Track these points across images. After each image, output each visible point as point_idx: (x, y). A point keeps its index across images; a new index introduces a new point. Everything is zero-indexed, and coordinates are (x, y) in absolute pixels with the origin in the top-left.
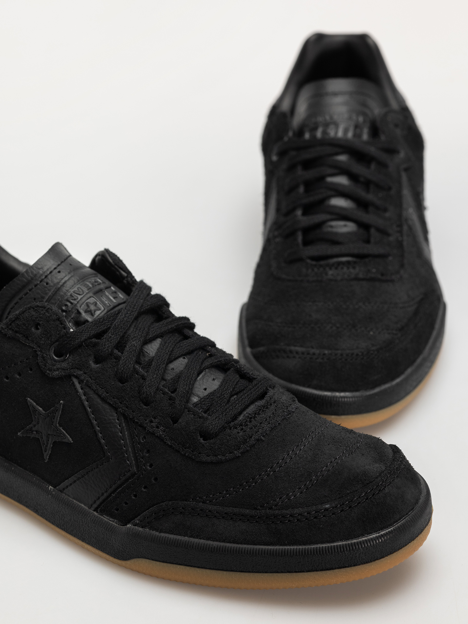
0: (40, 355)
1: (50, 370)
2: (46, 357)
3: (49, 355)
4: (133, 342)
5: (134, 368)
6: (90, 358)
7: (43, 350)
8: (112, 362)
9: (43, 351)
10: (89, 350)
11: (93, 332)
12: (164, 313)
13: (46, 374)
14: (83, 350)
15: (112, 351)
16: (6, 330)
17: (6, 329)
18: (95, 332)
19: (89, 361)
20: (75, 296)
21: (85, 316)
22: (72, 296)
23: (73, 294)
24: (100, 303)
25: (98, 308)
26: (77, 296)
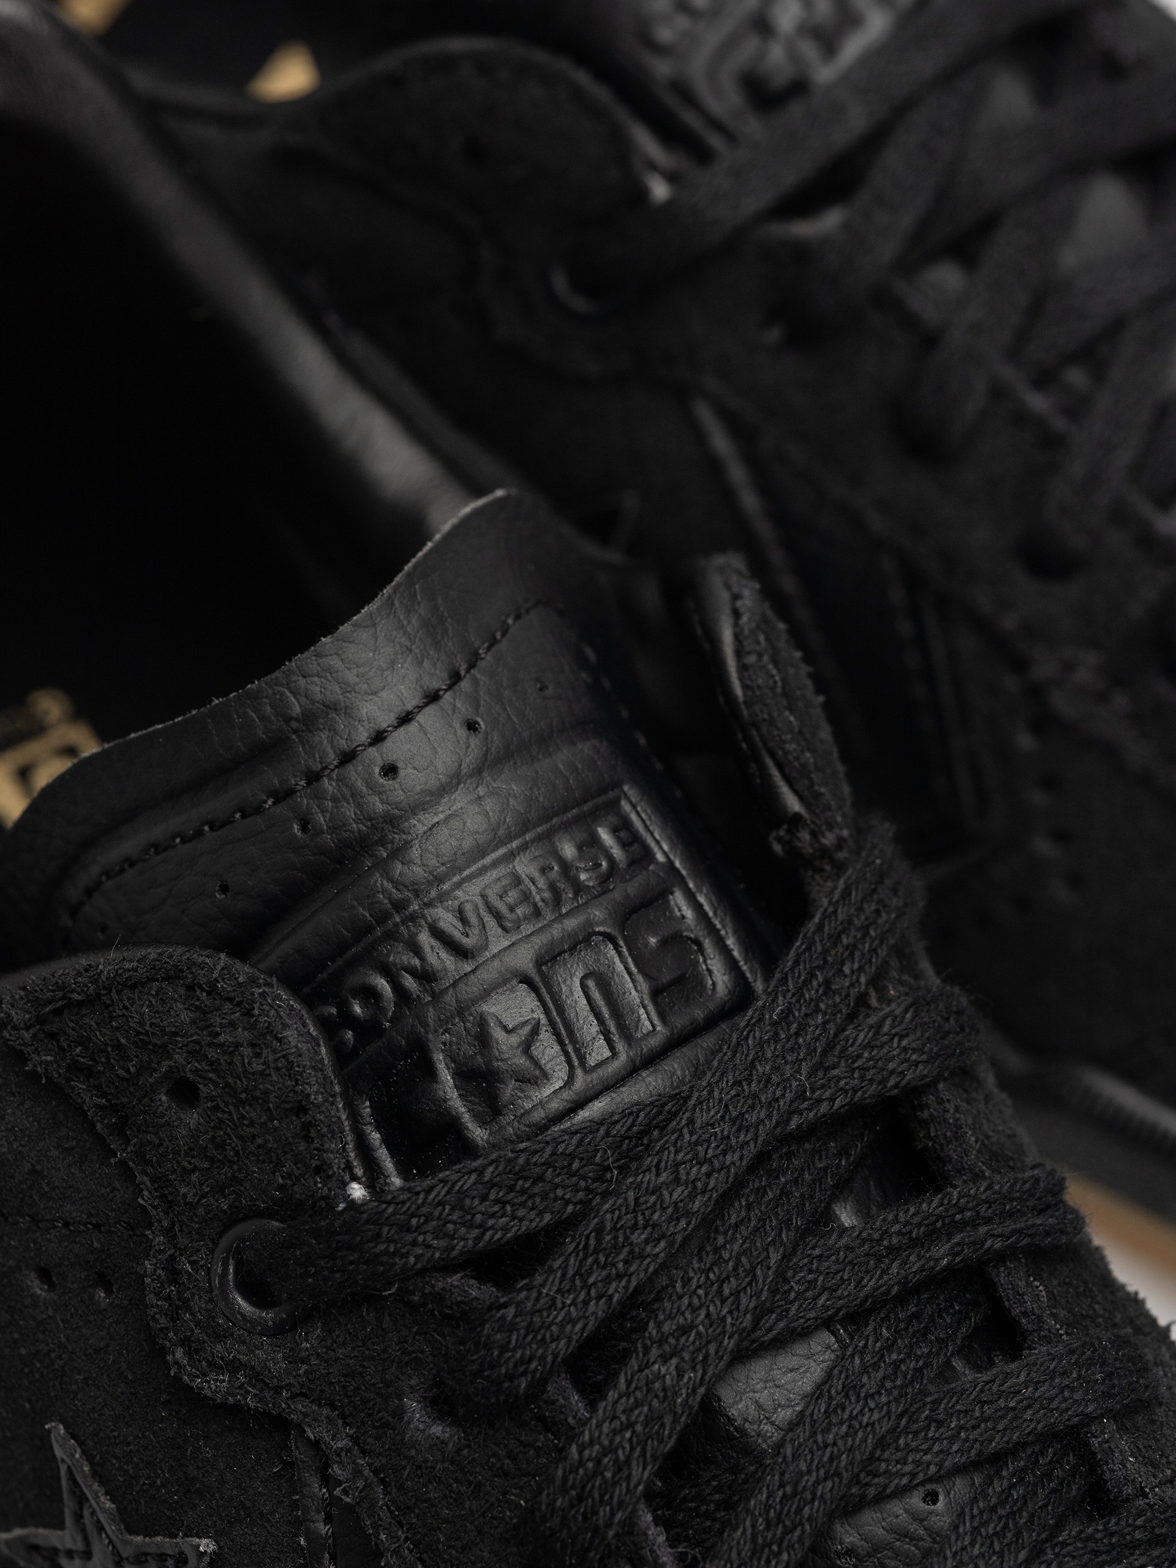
0: (160, 1252)
1: (193, 1350)
2: (189, 1274)
3: (209, 1269)
4: (656, 1366)
5: (630, 1526)
6: (410, 1377)
7: (181, 1230)
8: (521, 1443)
9: (182, 1240)
10: (417, 1333)
11: (466, 1241)
12: (925, 1124)
13: (169, 1358)
14: (387, 1322)
15: (540, 1384)
16: (27, 1035)
17: (27, 1028)
18: (479, 1238)
19: (399, 1396)
20: (432, 959)
21: (454, 1094)
22: (417, 951)
23: (425, 939)
24: (557, 1034)
25: (536, 1063)
26: (439, 958)
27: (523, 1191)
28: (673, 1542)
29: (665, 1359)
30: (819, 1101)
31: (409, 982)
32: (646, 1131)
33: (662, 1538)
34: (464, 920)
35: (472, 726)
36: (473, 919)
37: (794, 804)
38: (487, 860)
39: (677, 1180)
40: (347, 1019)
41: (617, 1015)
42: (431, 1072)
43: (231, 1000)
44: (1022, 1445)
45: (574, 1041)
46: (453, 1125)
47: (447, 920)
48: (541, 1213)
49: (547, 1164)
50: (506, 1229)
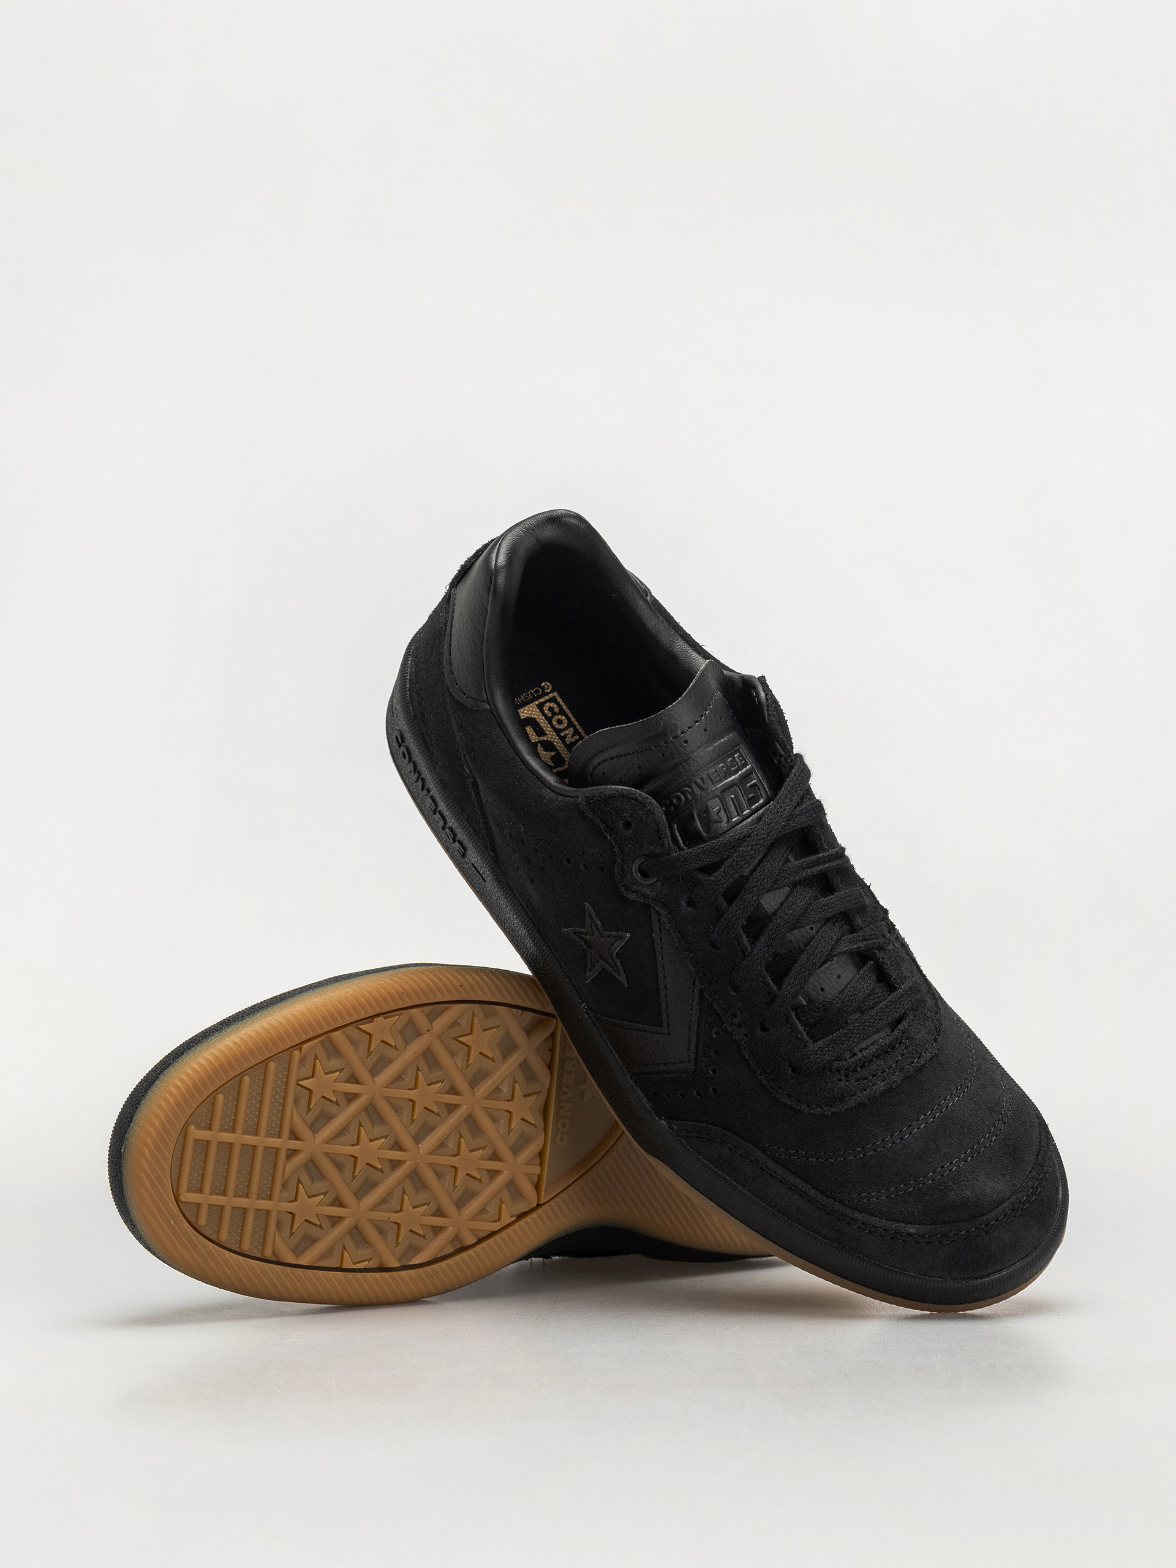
0: (619, 861)
1: (627, 888)
2: (627, 869)
3: (631, 869)
4: (746, 895)
5: (738, 934)
7: (625, 859)
9: (625, 861)
10: (685, 886)
11: (699, 863)
13: (619, 890)
14: (677, 884)
15: (716, 900)
18: (702, 863)
20: (695, 790)
21: (699, 824)
22: (691, 787)
23: (694, 785)
24: (725, 811)
25: (720, 818)
26: (697, 791)
27: (713, 852)
28: (747, 937)
29: (749, 893)
30: (786, 829)
31: (689, 797)
32: (744, 837)
33: (745, 937)
34: (703, 781)
35: (706, 730)
36: (705, 780)
37: (782, 752)
38: (709, 766)
39: (752, 849)
40: (672, 804)
41: (739, 806)
42: (693, 819)
43: (641, 803)
44: (834, 916)
45: (729, 812)
46: (699, 833)
47: (699, 781)
48: (717, 858)
49: (719, 846)
50: (708, 862)
